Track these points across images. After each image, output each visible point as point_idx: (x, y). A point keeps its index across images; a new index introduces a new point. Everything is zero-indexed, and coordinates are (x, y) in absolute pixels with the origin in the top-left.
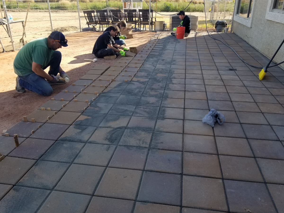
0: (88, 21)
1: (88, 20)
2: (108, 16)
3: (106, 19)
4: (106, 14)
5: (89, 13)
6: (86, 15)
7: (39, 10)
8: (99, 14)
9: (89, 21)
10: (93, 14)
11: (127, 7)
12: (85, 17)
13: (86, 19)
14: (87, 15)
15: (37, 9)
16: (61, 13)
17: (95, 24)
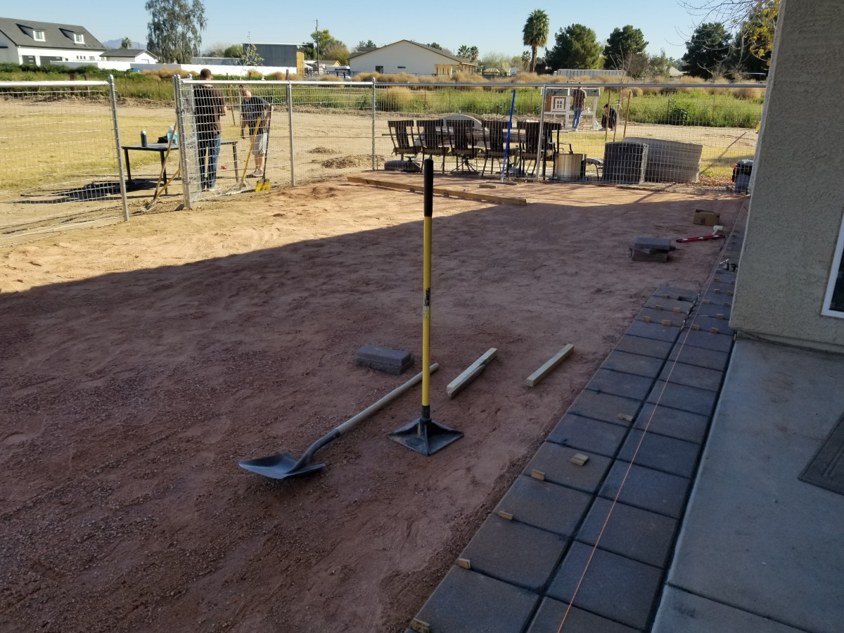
0: (397, 146)
1: (396, 142)
2: (445, 136)
3: (439, 142)
4: (438, 129)
5: (400, 129)
6: (393, 130)
7: (332, 109)
8: (422, 129)
9: (400, 146)
10: (408, 129)
11: (554, 108)
12: (391, 135)
13: (392, 139)
14: (397, 131)
15: (329, 105)
16: (382, 118)
17: (413, 153)
